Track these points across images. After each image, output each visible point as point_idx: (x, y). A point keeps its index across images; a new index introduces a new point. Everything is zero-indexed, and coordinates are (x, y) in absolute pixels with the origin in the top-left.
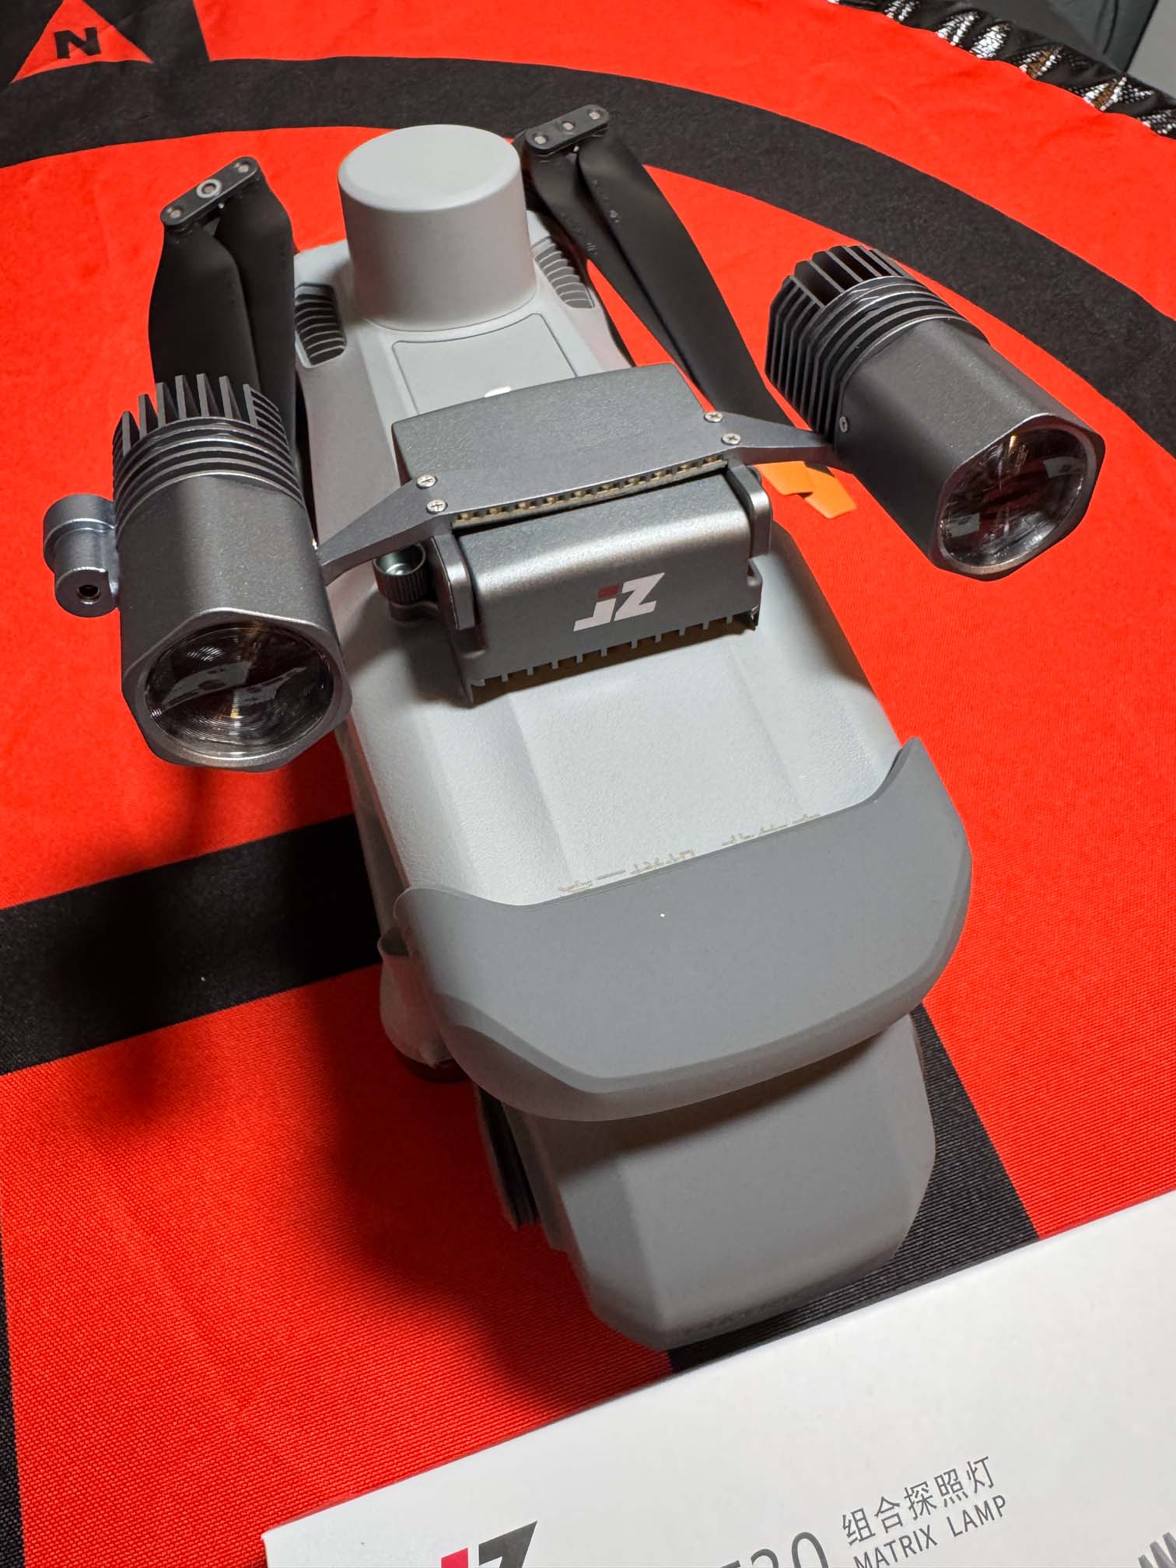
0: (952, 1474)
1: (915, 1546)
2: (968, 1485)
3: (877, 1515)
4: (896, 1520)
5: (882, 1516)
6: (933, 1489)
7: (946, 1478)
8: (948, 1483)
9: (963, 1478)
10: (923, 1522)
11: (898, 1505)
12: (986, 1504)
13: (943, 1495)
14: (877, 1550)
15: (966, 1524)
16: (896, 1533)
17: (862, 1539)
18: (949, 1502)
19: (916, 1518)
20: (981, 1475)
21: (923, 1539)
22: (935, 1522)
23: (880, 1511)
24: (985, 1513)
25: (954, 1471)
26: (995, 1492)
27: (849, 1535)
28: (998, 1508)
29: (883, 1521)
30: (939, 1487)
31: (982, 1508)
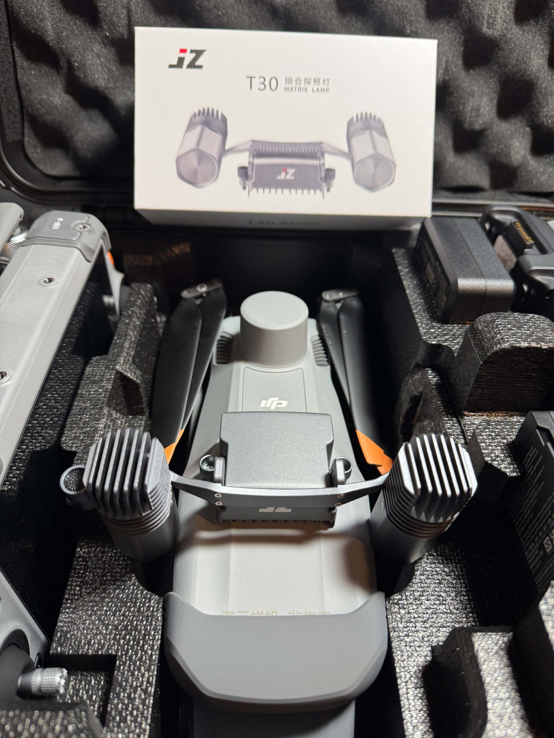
1: (301, 90)
4: (299, 83)
7: (317, 80)
9: (321, 81)
10: (306, 86)
11: (301, 80)
12: (324, 89)
13: (314, 82)
14: (292, 88)
15: (317, 91)
16: (298, 86)
17: (289, 84)
18: (315, 85)
20: (326, 82)
21: (304, 90)
22: (309, 87)
23: (296, 80)
26: (327, 87)
27: (286, 82)
28: (327, 90)
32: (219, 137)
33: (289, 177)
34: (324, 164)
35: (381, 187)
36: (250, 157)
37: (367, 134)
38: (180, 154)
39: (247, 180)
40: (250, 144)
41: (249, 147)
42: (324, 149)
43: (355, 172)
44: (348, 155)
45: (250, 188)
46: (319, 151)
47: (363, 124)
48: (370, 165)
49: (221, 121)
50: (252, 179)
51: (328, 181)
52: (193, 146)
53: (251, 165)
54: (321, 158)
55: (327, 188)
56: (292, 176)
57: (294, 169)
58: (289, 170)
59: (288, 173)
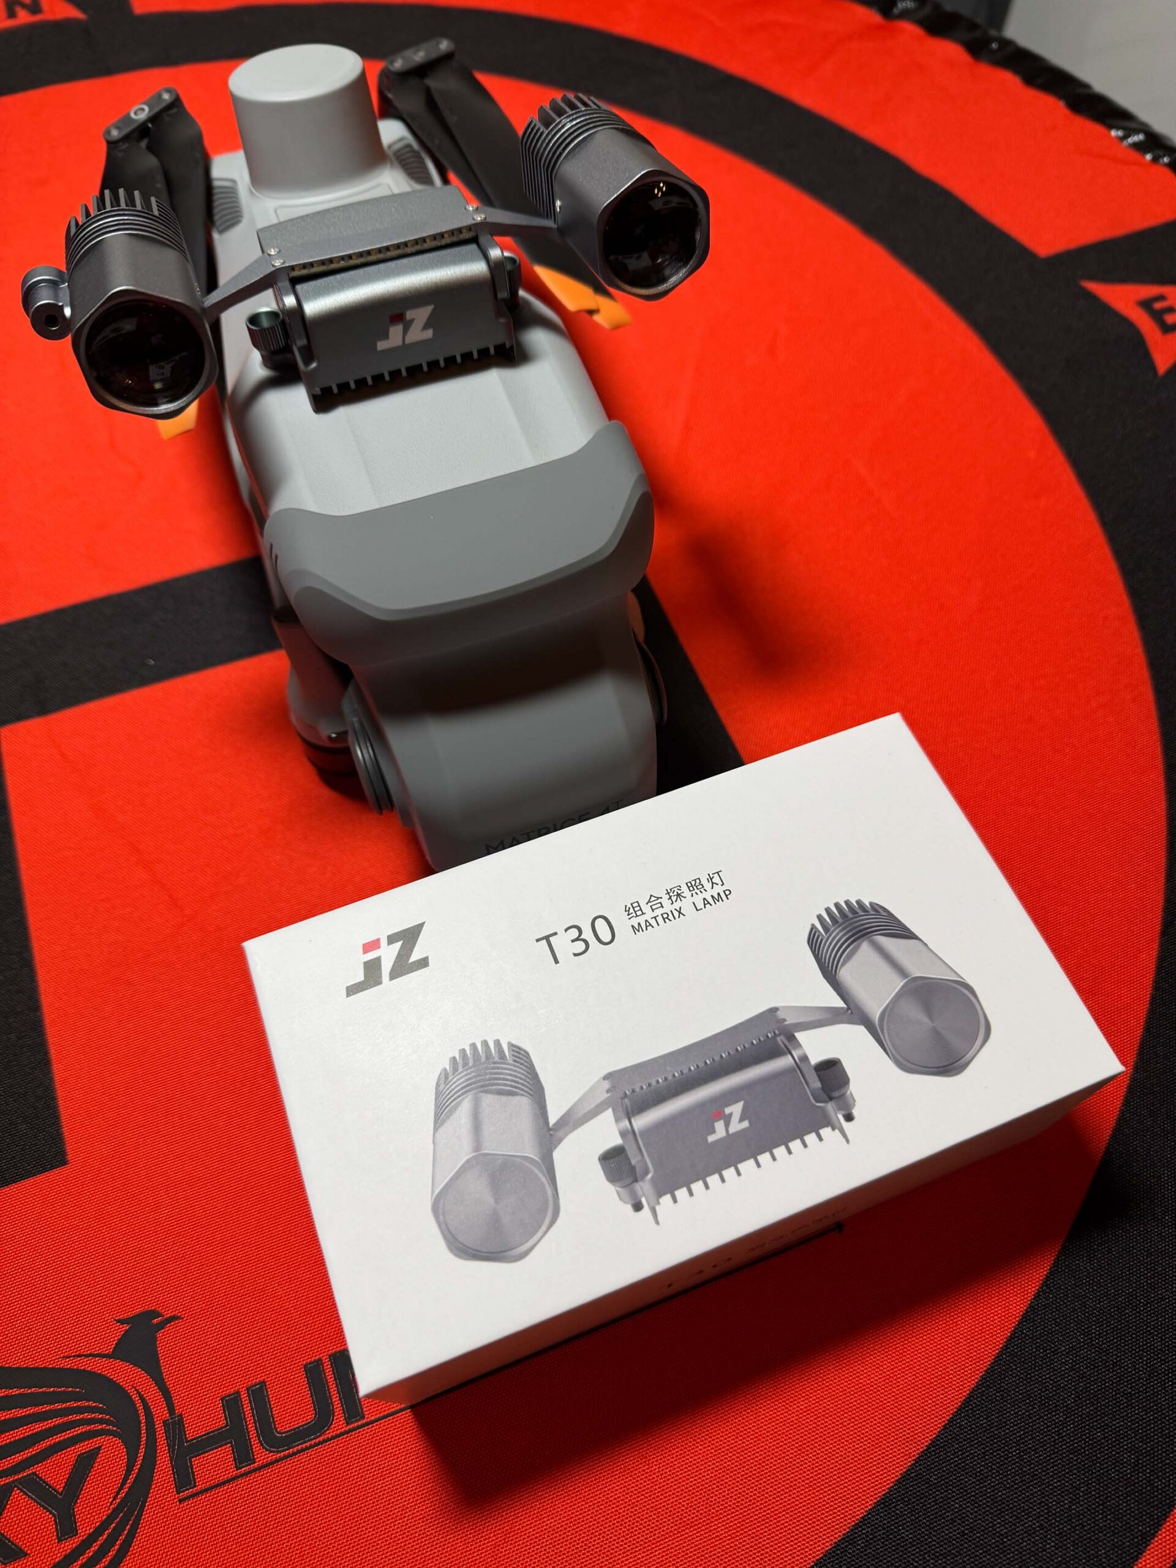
1: (671, 917)
2: (707, 886)
3: (647, 904)
4: (659, 905)
5: (650, 904)
6: (684, 888)
7: (693, 883)
8: (694, 886)
9: (704, 882)
10: (677, 905)
11: (661, 898)
12: (719, 894)
13: (690, 891)
14: (646, 921)
15: (705, 905)
16: (658, 912)
17: (637, 916)
18: (694, 894)
19: (672, 903)
20: (716, 879)
21: (676, 914)
22: (686, 905)
23: (649, 902)
24: (718, 898)
25: (699, 878)
26: (724, 888)
27: (628, 915)
28: (726, 896)
29: (651, 906)
30: (689, 887)
31: (716, 896)
32: (523, 1104)
33: (736, 1126)
34: (805, 1058)
35: (970, 1053)
36: (617, 1120)
37: (865, 947)
38: (437, 1191)
39: (636, 1180)
40: (606, 1085)
41: (607, 1095)
42: (786, 1023)
43: (888, 1044)
44: (850, 1011)
45: (652, 1199)
46: (777, 1032)
47: (844, 929)
48: (913, 1011)
49: (515, 1061)
50: (647, 1172)
51: (836, 1094)
52: (465, 1153)
53: (631, 1137)
54: (790, 1047)
55: (844, 1113)
56: (741, 1120)
57: (740, 1101)
58: (727, 1111)
59: (731, 1115)
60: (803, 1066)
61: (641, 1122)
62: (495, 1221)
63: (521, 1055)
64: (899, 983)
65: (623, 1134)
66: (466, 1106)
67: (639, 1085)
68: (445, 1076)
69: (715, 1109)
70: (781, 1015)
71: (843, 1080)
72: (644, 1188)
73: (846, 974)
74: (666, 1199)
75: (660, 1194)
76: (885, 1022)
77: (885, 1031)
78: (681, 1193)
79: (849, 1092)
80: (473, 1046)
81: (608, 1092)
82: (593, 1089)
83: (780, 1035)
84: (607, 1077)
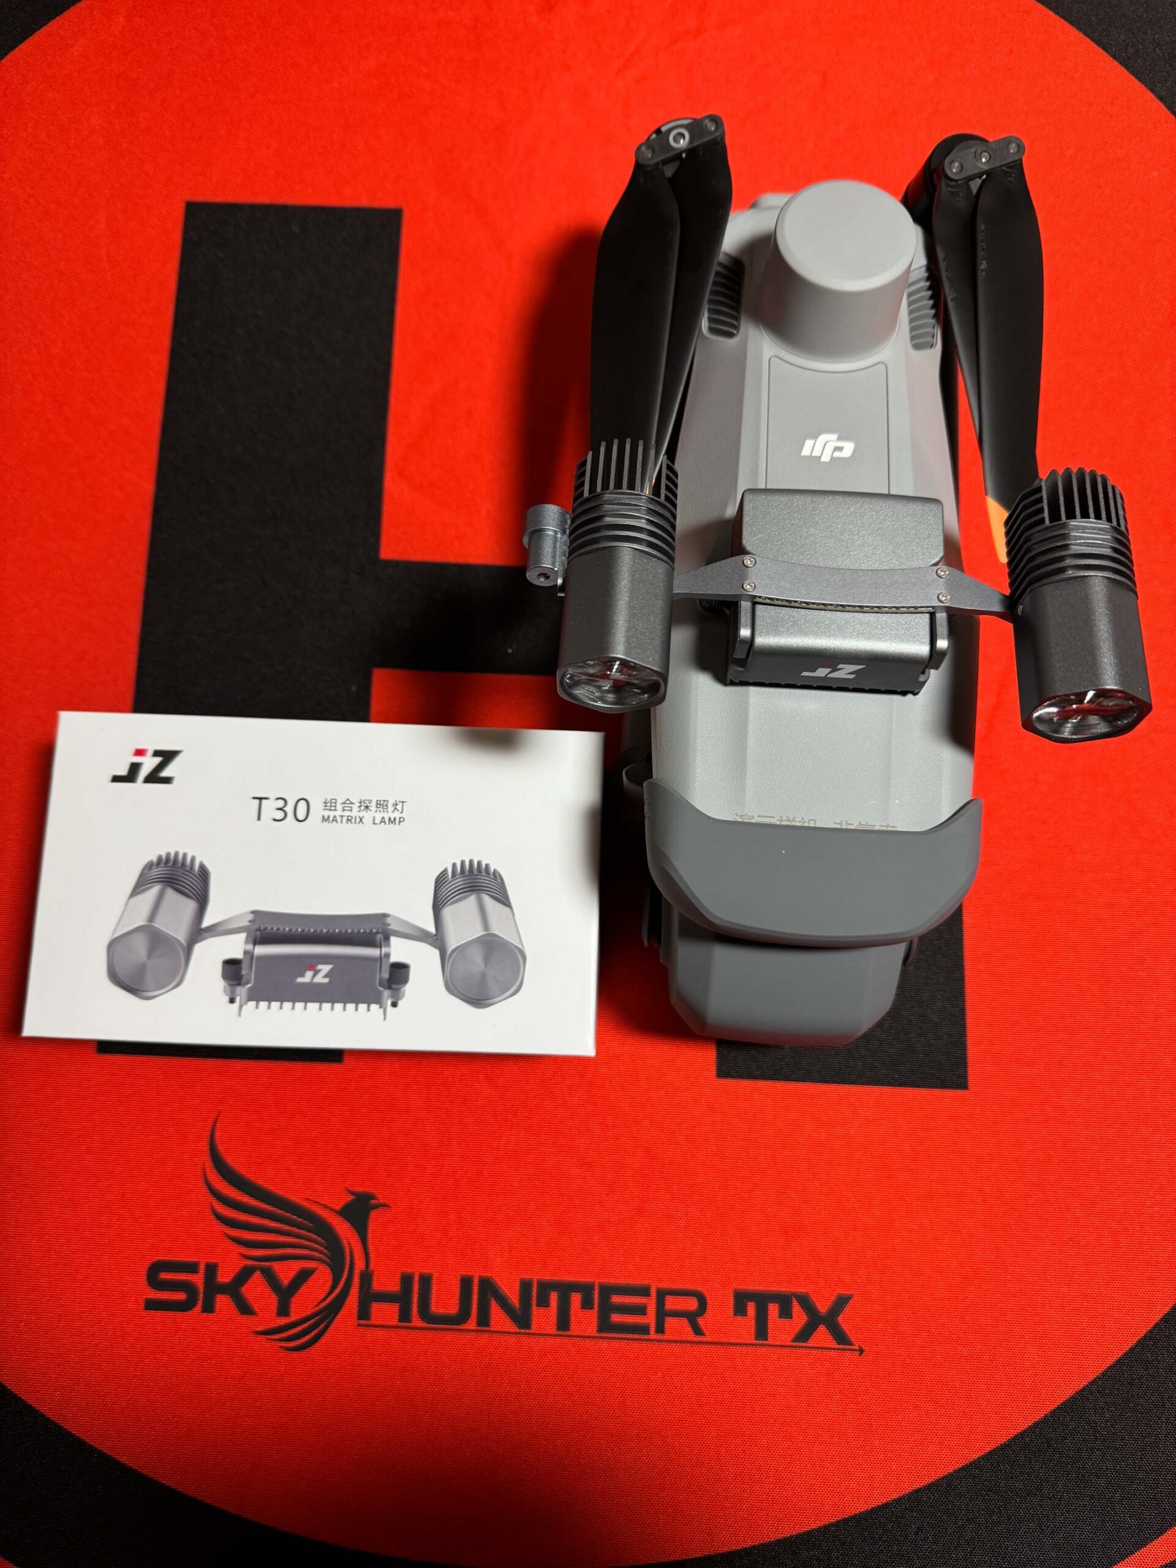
0: (386, 802)
1: (353, 821)
2: (391, 809)
3: (342, 804)
4: (350, 809)
5: (344, 805)
6: (373, 804)
7: (382, 802)
8: (381, 805)
9: (390, 805)
10: (361, 814)
11: (354, 804)
12: (395, 819)
13: (377, 807)
14: (335, 817)
15: (382, 821)
16: (347, 813)
17: (330, 810)
18: (378, 811)
19: (359, 811)
20: (399, 807)
21: (358, 820)
22: (368, 816)
23: (344, 803)
24: (392, 821)
25: (387, 801)
26: (401, 815)
27: (325, 806)
28: (400, 822)
29: (344, 807)
30: (377, 804)
31: (392, 820)
32: (191, 906)
33: (320, 979)
34: (388, 955)
35: (497, 998)
36: (247, 942)
37: (472, 899)
38: (116, 935)
39: (239, 984)
40: (251, 917)
41: (248, 924)
42: (390, 927)
43: (448, 969)
44: (435, 938)
45: (244, 999)
46: (380, 930)
47: (464, 880)
48: (477, 956)
49: (199, 875)
50: (248, 983)
51: (395, 986)
52: (141, 921)
53: (248, 957)
54: (383, 944)
55: (393, 1000)
56: (325, 976)
57: (330, 964)
58: (320, 967)
59: (319, 971)
60: (384, 960)
61: (261, 950)
62: (141, 970)
63: (204, 874)
64: (479, 932)
65: (246, 953)
66: (156, 889)
67: (273, 927)
68: (150, 866)
69: (311, 962)
70: (389, 920)
71: (405, 980)
72: (242, 991)
73: (447, 912)
74: (252, 1004)
75: (250, 999)
76: (455, 953)
77: (451, 960)
78: (263, 1005)
79: (404, 989)
80: (177, 854)
81: (250, 921)
82: (241, 915)
83: (380, 933)
84: (254, 912)
